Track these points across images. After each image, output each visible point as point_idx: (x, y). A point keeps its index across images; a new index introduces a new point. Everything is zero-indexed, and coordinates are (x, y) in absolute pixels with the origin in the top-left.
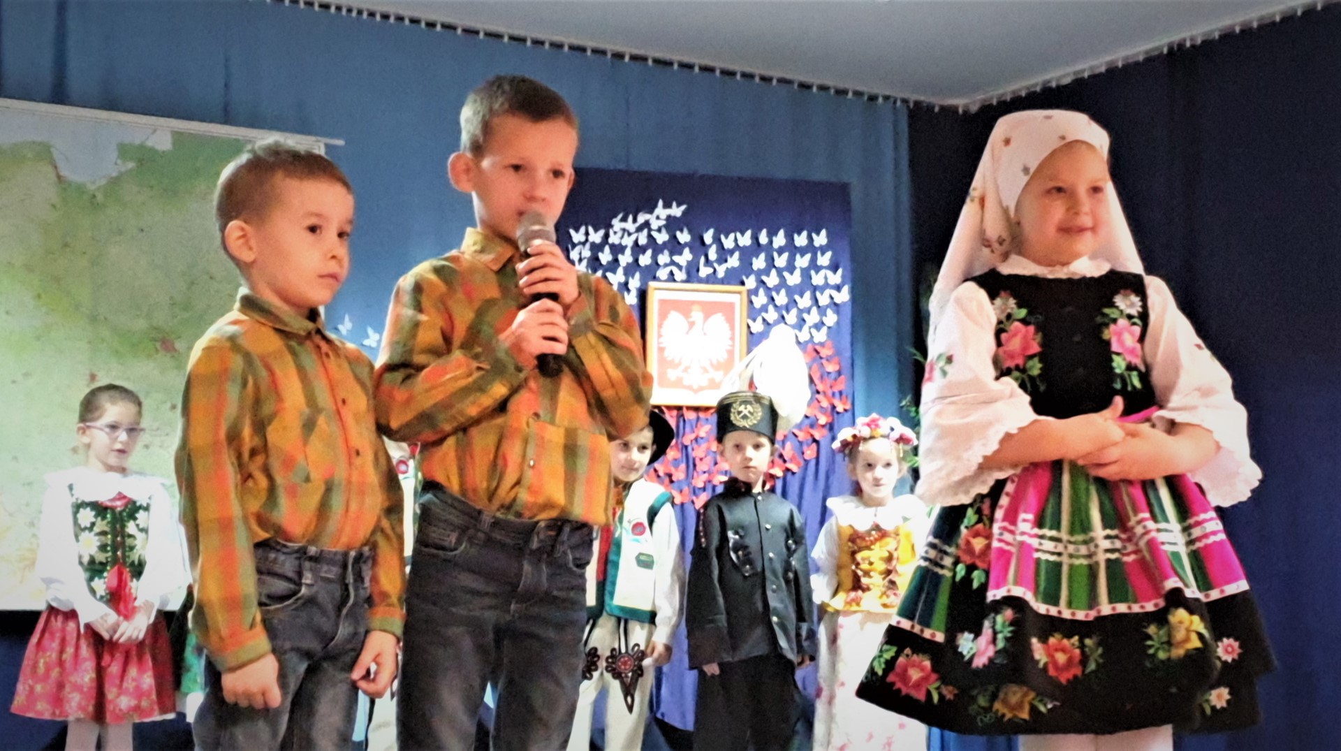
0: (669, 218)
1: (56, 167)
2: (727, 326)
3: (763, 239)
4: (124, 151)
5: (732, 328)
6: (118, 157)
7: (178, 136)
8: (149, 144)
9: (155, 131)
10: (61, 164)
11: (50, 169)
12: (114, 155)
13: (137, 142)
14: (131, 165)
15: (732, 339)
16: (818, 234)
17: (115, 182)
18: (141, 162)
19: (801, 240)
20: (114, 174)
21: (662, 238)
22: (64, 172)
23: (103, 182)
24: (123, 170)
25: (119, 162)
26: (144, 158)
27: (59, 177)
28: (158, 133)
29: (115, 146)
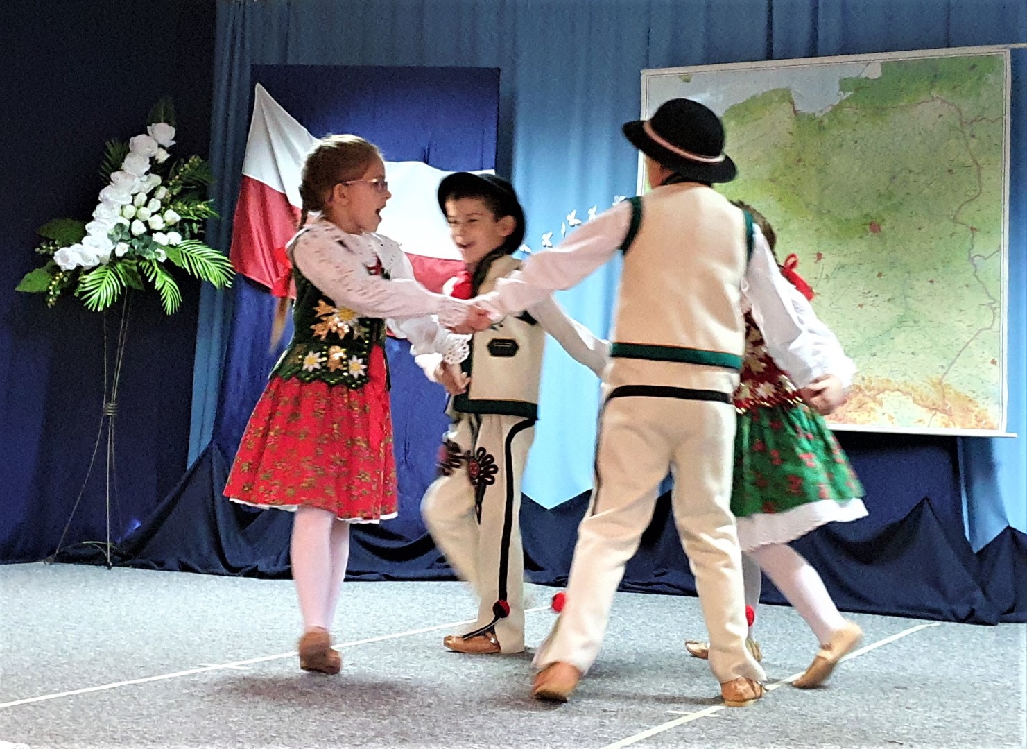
1: (792, 103)
4: (844, 84)
6: (840, 90)
7: (885, 65)
8: (864, 75)
9: (868, 64)
11: (787, 107)
12: (837, 88)
13: (854, 76)
14: (850, 93)
17: (837, 109)
18: (857, 90)
20: (837, 103)
22: (797, 108)
23: (830, 108)
24: (844, 98)
25: (841, 92)
26: (859, 87)
27: (795, 111)
28: (870, 66)
29: (837, 82)
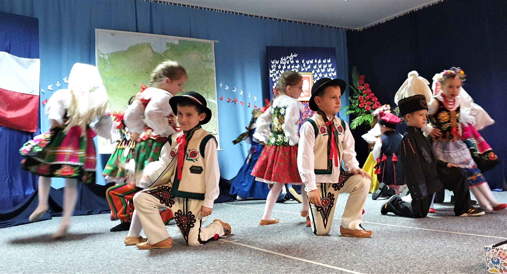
0: (294, 57)
1: (151, 48)
2: (308, 82)
3: (316, 62)
4: (168, 44)
5: (309, 83)
6: (166, 46)
7: (179, 40)
8: (173, 43)
10: (153, 48)
13: (171, 42)
15: (310, 85)
16: (328, 60)
17: (166, 52)
18: (171, 47)
19: (324, 61)
20: (165, 50)
21: (292, 62)
23: (163, 52)
24: (168, 49)
25: (167, 47)
27: (153, 51)
28: (175, 40)
29: (165, 43)
